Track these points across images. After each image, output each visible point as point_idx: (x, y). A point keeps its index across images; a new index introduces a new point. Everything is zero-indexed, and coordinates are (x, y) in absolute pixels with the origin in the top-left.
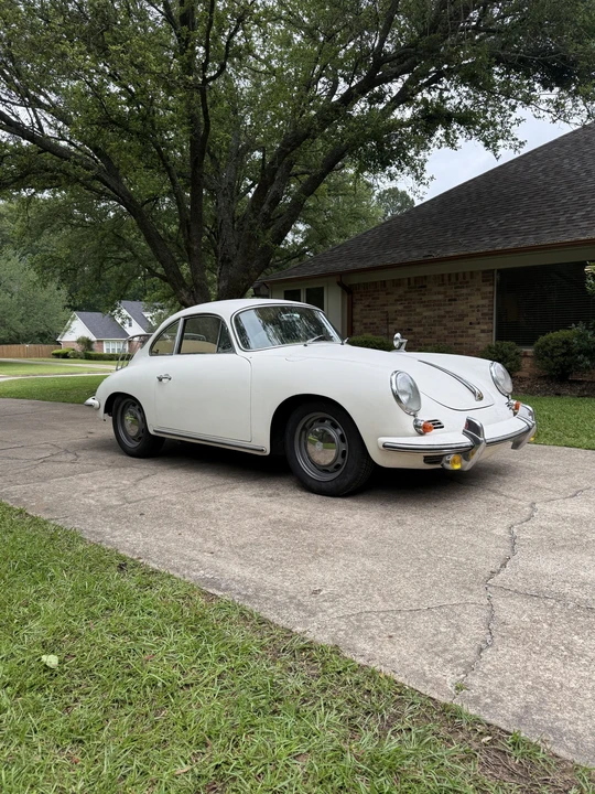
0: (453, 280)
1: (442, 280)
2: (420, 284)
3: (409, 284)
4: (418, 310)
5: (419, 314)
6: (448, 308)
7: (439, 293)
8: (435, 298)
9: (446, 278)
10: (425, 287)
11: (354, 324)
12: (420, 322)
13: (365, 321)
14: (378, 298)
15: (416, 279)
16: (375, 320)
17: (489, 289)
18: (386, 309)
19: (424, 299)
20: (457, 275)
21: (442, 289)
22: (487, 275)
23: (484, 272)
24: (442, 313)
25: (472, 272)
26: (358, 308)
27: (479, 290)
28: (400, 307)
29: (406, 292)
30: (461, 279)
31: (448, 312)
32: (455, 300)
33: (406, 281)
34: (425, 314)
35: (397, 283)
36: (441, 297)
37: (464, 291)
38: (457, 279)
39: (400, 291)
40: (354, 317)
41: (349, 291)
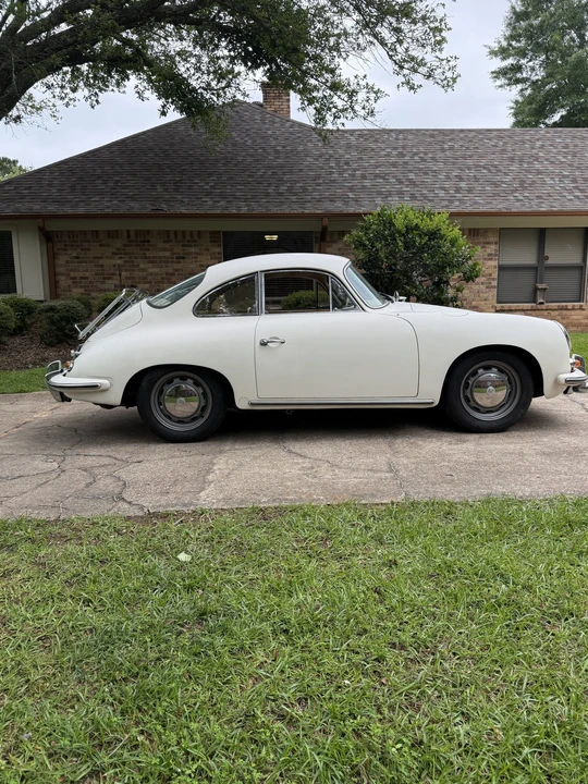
0: (180, 237)
1: (167, 236)
2: (142, 239)
3: (129, 236)
4: (142, 266)
5: (144, 270)
6: (176, 266)
7: (164, 249)
8: (161, 254)
9: (172, 235)
10: (149, 241)
11: (58, 277)
12: (146, 278)
13: (72, 274)
14: (89, 250)
15: (137, 233)
16: (87, 274)
17: (217, 250)
18: (101, 262)
19: (148, 254)
20: (184, 232)
21: (167, 246)
22: (214, 235)
23: (211, 233)
24: (170, 270)
25: (199, 232)
26: (62, 260)
27: (208, 250)
28: (120, 262)
29: (124, 245)
30: (188, 237)
31: (177, 270)
32: (183, 258)
33: (125, 233)
34: (151, 270)
35: (113, 235)
36: (167, 254)
37: (193, 250)
38: (184, 237)
39: (119, 244)
40: (57, 270)
41: (48, 238)
